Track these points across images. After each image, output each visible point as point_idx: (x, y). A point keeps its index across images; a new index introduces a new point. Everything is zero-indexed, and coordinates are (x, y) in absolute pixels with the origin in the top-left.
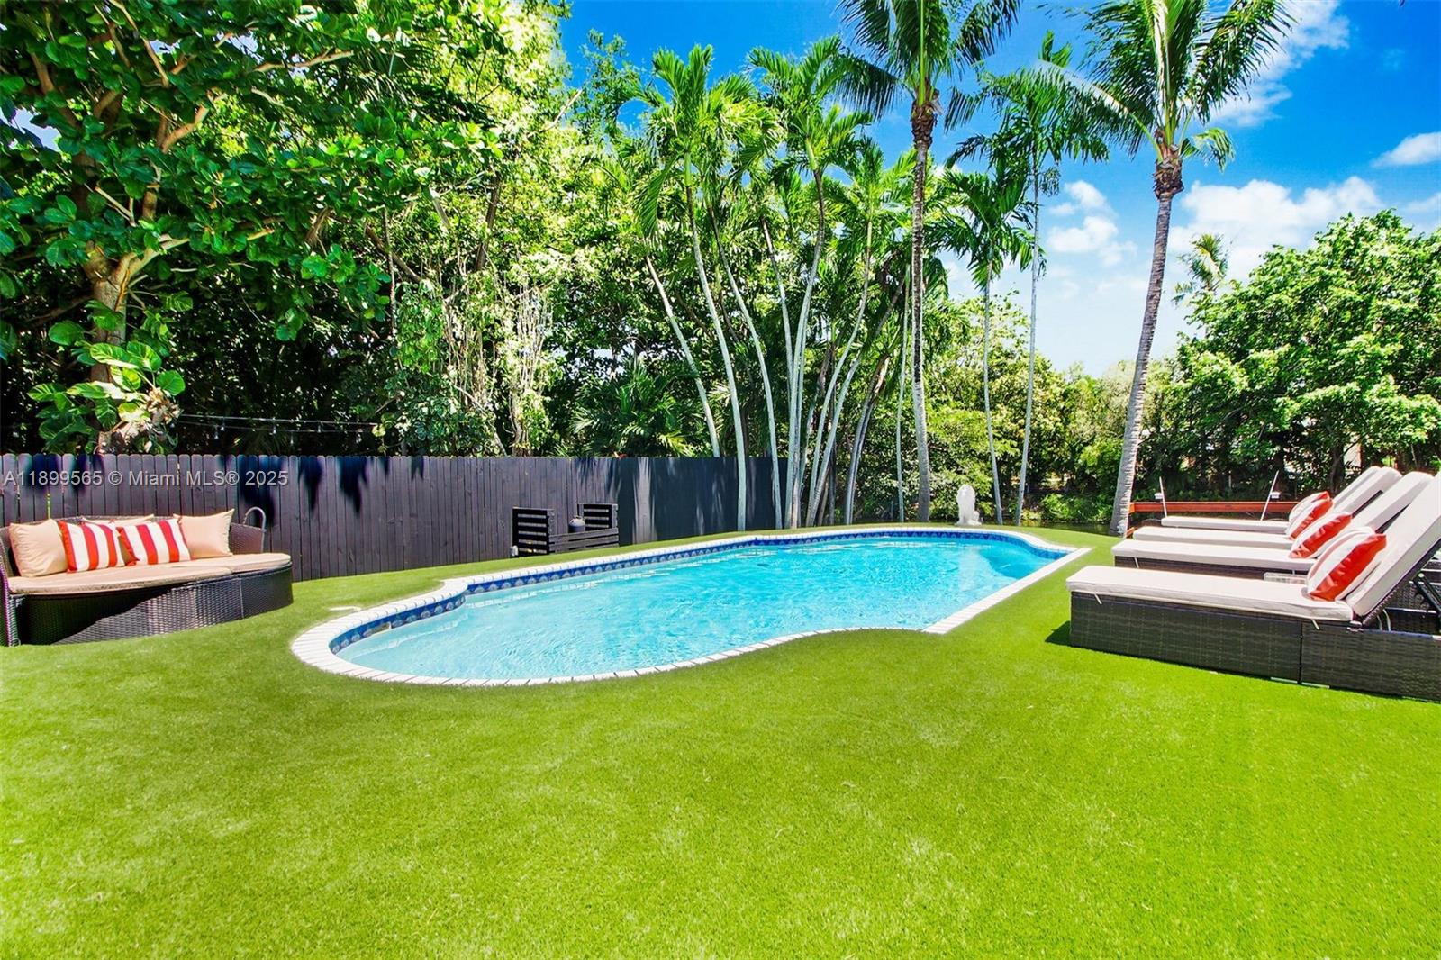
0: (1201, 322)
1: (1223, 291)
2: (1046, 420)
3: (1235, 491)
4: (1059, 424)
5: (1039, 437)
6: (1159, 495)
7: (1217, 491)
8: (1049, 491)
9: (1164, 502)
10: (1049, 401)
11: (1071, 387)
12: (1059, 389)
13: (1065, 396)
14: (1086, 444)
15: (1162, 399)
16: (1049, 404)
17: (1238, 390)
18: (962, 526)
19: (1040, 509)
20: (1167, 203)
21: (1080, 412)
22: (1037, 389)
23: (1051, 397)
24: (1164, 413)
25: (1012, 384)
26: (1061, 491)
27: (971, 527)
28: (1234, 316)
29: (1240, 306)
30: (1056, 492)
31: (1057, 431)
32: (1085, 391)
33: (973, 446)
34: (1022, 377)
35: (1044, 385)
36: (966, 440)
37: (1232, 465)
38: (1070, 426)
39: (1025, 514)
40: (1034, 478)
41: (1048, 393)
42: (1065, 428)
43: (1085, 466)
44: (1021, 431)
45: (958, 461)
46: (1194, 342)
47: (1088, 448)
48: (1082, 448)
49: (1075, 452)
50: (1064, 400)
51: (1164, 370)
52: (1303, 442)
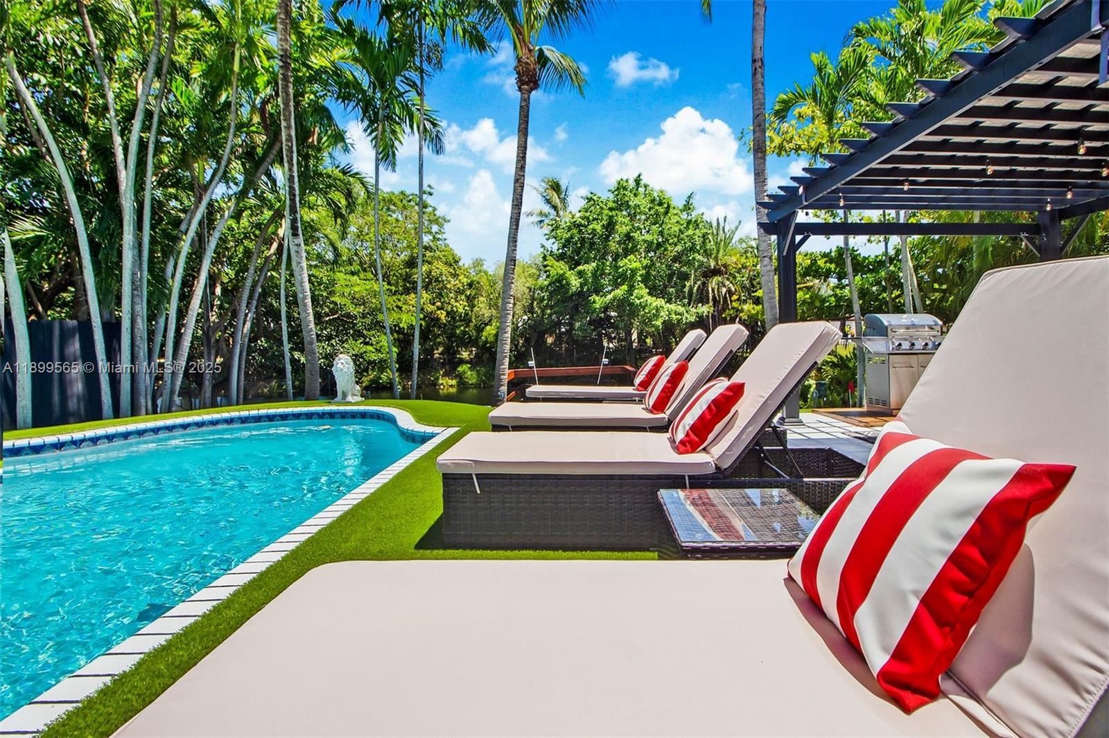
0: (554, 240)
1: (566, 219)
2: (458, 304)
3: (578, 359)
4: (467, 308)
5: (453, 318)
6: (532, 363)
7: (568, 360)
8: (462, 361)
9: (535, 369)
10: (458, 288)
11: (475, 279)
12: (465, 279)
13: (470, 285)
14: (486, 325)
15: (534, 292)
16: (459, 292)
17: (574, 289)
18: (339, 404)
19: (456, 377)
20: (526, 96)
21: (481, 299)
22: (450, 278)
23: (460, 286)
24: (535, 303)
25: (430, 272)
26: (470, 362)
27: (350, 403)
28: (572, 237)
29: (575, 231)
30: (467, 362)
31: (467, 314)
32: (484, 281)
33: (380, 317)
34: (439, 268)
35: (455, 276)
36: (374, 312)
37: (575, 342)
38: (476, 309)
39: (444, 382)
40: (450, 353)
41: (457, 282)
42: (472, 311)
43: (486, 342)
44: (439, 312)
45: (365, 332)
46: (552, 254)
47: (488, 328)
48: (484, 328)
49: (479, 330)
50: (470, 289)
51: (534, 271)
52: (613, 326)
